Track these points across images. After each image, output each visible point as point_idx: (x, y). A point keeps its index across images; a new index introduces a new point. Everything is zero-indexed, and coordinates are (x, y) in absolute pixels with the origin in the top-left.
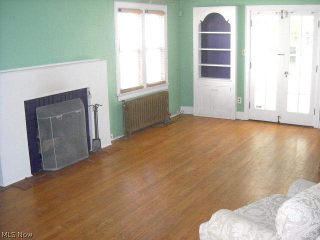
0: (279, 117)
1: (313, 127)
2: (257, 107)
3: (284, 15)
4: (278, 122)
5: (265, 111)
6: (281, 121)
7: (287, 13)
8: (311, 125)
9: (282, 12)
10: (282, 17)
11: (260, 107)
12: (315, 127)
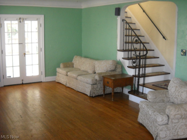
0: (22, 80)
1: (41, 82)
2: (8, 77)
3: (21, 20)
4: (22, 83)
5: (14, 78)
6: (24, 82)
7: (23, 19)
8: (41, 81)
9: (20, 18)
10: (20, 22)
11: (10, 77)
12: (43, 81)
